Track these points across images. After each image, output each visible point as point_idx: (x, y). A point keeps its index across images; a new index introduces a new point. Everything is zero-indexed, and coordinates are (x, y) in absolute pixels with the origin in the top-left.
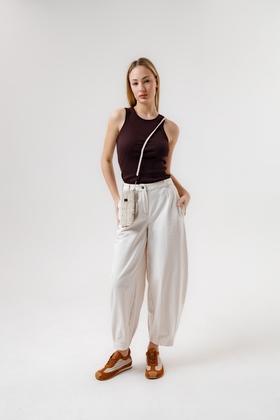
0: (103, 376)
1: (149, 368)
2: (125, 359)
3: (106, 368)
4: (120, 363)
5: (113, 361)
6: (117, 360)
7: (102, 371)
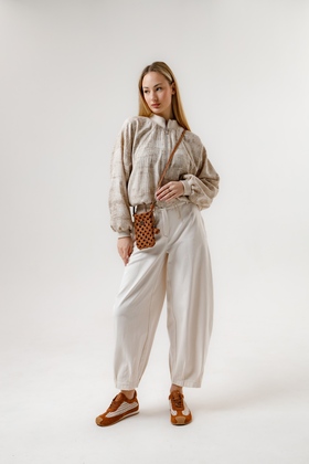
0: (105, 422)
1: (175, 413)
2: (130, 402)
3: (108, 412)
4: (124, 407)
5: (116, 404)
6: (120, 403)
7: (103, 416)
